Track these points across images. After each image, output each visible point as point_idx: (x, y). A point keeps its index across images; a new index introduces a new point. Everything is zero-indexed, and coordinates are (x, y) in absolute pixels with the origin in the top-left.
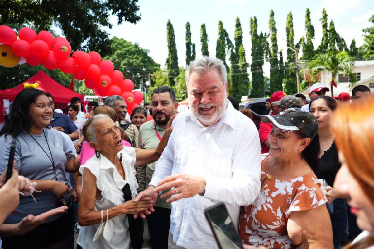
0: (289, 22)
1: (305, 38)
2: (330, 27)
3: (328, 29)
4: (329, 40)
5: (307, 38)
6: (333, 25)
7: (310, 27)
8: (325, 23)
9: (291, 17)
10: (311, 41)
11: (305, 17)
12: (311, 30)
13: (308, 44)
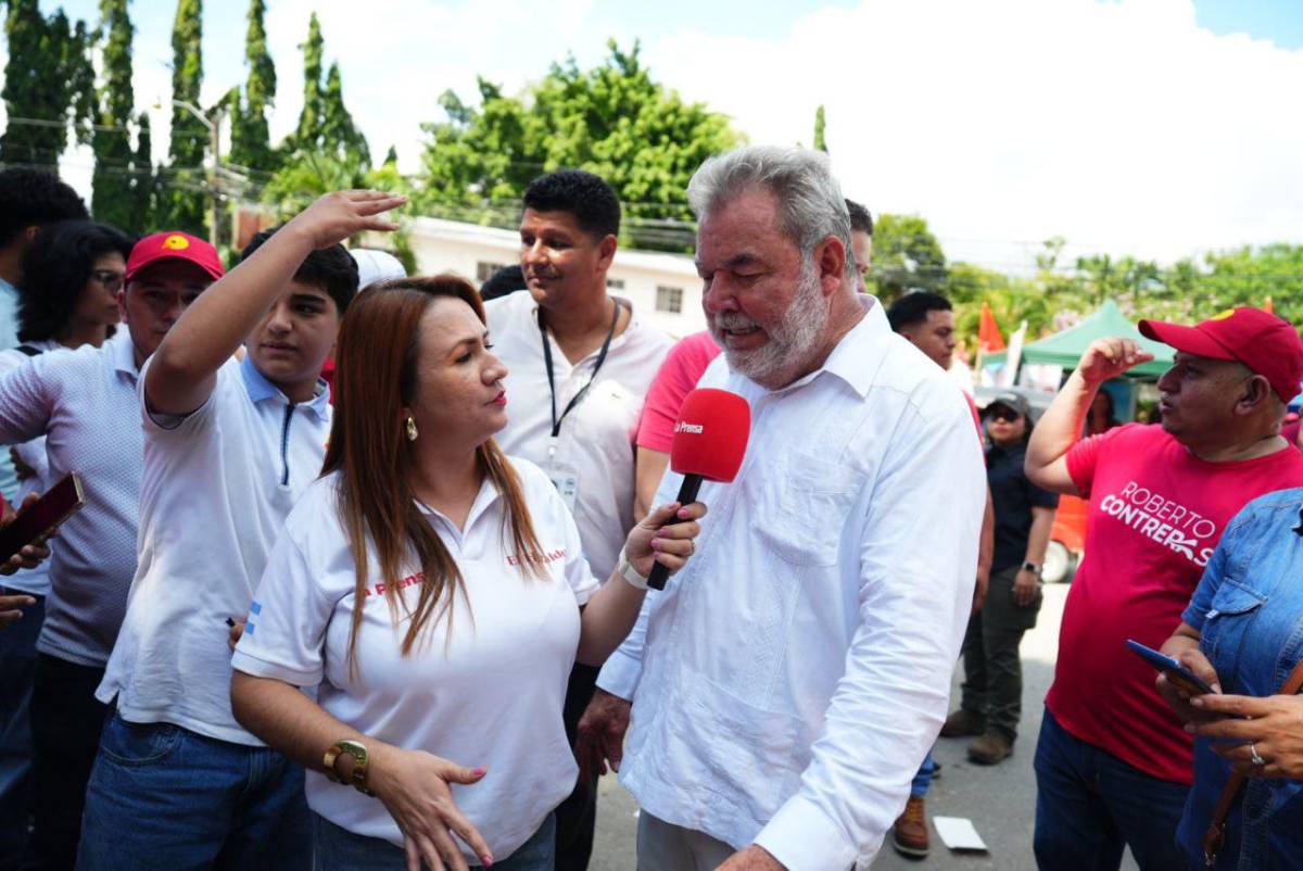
0: (187, 16)
1: (243, 92)
2: (328, 83)
3: (324, 86)
4: (323, 125)
5: (248, 98)
6: (337, 79)
7: (262, 61)
8: (313, 63)
10: (262, 112)
11: (248, 17)
12: (265, 72)
13: (250, 117)
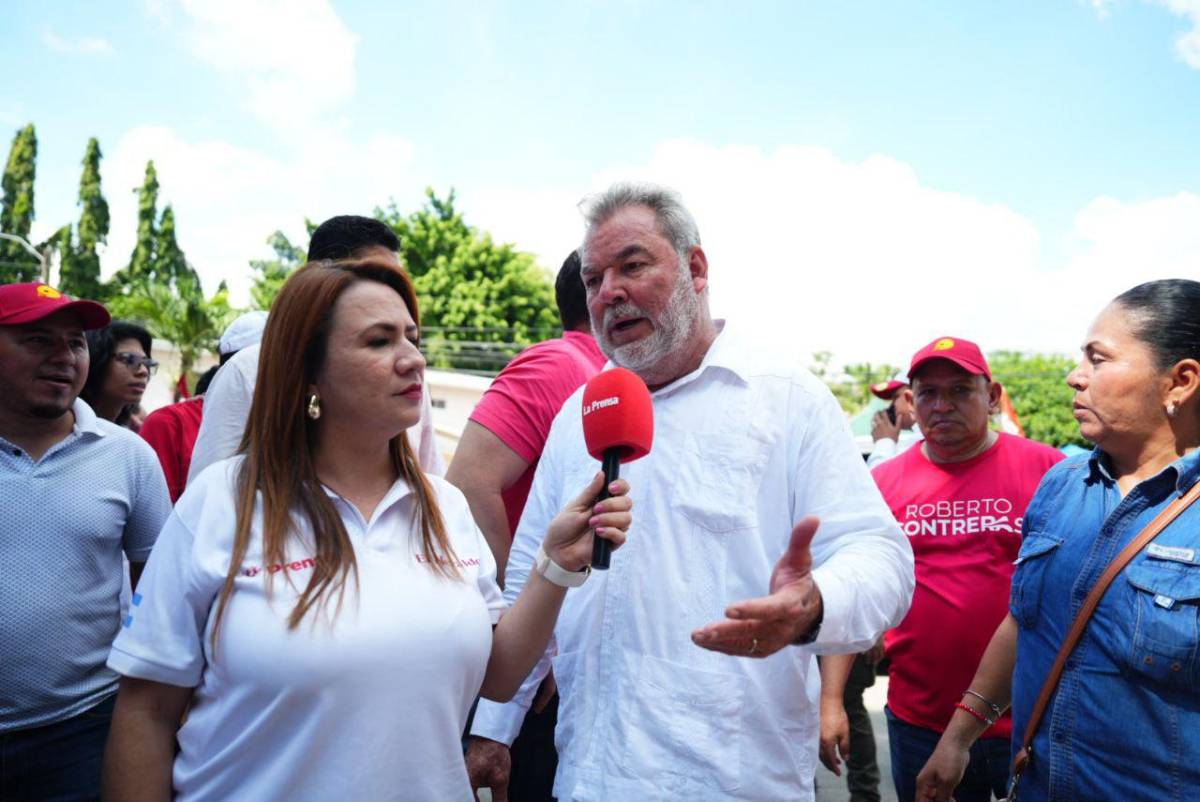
0: (21, 159)
1: (75, 231)
2: (161, 223)
3: (157, 226)
4: (155, 261)
5: (80, 235)
6: (171, 219)
7: (95, 203)
8: (148, 205)
9: (33, 143)
10: (94, 249)
11: (83, 162)
12: (98, 214)
13: (81, 253)
